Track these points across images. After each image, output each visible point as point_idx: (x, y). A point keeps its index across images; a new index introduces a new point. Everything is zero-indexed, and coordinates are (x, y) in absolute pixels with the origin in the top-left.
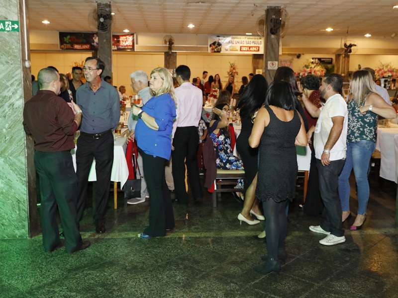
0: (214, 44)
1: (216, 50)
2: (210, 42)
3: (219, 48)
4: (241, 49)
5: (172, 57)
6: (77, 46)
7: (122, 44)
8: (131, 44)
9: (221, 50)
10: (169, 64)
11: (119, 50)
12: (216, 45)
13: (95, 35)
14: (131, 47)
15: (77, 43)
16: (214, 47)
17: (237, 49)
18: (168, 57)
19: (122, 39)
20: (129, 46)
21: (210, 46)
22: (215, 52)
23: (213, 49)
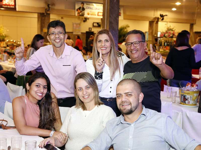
0: (80, 8)
1: (81, 14)
2: (77, 7)
3: (83, 12)
4: (98, 14)
5: (46, 18)
7: (4, 3)
9: (84, 14)
10: (44, 23)
12: (81, 10)
14: (13, 7)
16: (79, 11)
17: (95, 14)
18: (43, 18)
20: (12, 5)
21: (77, 10)
23: (79, 13)
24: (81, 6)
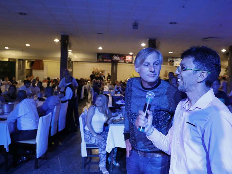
0: (171, 61)
1: (171, 64)
2: (169, 60)
3: (173, 63)
6: (105, 60)
7: (126, 60)
8: (131, 60)
11: (125, 62)
12: (172, 62)
13: (114, 55)
14: (131, 62)
15: (105, 59)
16: (170, 63)
19: (127, 57)
22: (171, 65)
23: (170, 64)
24: (172, 59)
